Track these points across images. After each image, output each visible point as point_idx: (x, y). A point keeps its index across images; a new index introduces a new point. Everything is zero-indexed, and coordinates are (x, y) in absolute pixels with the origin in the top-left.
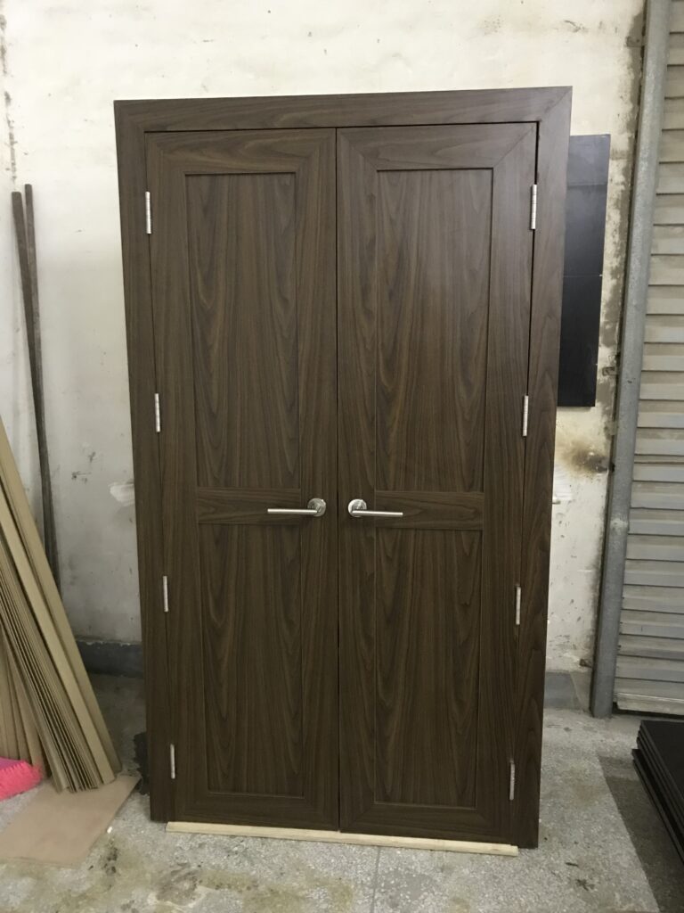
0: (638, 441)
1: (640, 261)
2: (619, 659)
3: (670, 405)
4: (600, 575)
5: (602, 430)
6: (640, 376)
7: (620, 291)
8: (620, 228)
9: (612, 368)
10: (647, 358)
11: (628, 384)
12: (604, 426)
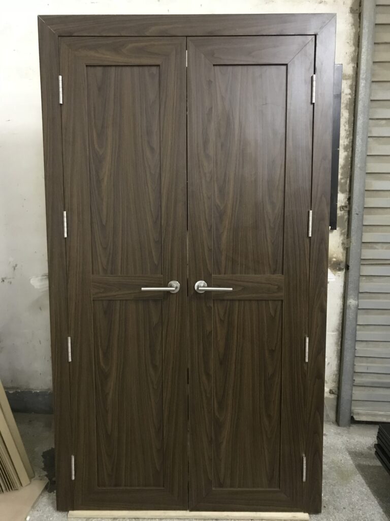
0: (363, 250)
1: (362, 140)
2: (354, 388)
3: (381, 228)
4: (341, 335)
5: (341, 244)
6: (363, 211)
7: (350, 159)
8: (349, 121)
9: (346, 207)
10: (367, 200)
11: (356, 215)
12: (341, 242)
